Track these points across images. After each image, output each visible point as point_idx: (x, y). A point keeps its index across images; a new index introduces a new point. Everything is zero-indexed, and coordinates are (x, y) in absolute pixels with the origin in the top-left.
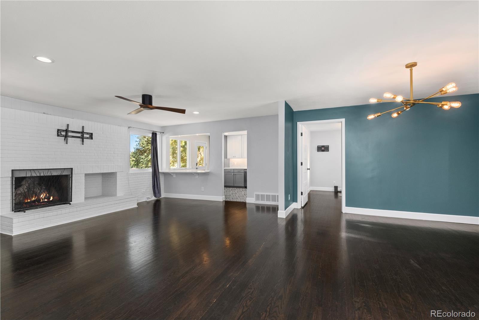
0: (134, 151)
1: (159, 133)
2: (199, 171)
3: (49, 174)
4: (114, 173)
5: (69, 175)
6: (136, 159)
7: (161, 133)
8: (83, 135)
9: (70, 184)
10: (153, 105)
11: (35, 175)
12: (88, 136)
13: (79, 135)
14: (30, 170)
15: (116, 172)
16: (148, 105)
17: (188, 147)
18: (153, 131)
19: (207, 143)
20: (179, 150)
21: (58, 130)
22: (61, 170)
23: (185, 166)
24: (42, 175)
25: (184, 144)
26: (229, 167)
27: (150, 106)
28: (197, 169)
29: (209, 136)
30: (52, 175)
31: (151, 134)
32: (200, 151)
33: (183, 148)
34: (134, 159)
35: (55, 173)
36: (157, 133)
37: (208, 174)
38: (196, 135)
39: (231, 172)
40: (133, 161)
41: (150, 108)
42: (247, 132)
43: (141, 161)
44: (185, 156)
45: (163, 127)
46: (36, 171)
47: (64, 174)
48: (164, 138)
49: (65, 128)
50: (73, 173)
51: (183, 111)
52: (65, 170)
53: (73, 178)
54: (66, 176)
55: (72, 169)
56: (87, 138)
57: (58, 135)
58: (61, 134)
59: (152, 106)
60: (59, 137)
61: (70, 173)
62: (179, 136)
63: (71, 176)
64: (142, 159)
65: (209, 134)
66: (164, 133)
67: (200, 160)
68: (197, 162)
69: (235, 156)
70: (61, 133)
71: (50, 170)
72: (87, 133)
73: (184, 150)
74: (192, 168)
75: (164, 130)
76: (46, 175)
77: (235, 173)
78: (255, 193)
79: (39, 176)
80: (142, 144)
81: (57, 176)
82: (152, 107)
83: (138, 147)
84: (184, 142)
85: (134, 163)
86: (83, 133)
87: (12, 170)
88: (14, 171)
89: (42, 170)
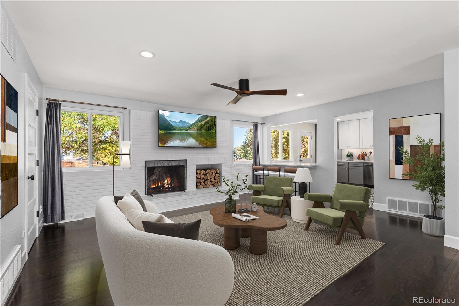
0: (243, 144)
1: (259, 124)
2: (303, 165)
3: (170, 165)
4: (219, 164)
5: (185, 166)
6: (245, 151)
7: (262, 124)
9: (185, 173)
10: (250, 90)
11: (160, 166)
14: (157, 161)
15: (222, 164)
16: (245, 91)
17: (290, 138)
18: (254, 123)
19: (312, 133)
20: (281, 141)
22: (179, 161)
23: (287, 158)
25: (286, 135)
26: (341, 159)
27: (247, 91)
28: (300, 161)
29: (316, 125)
30: (172, 165)
31: (253, 126)
32: (304, 142)
33: (285, 139)
34: (243, 151)
35: (174, 164)
36: (258, 124)
37: (316, 168)
38: (300, 123)
39: (344, 165)
40: (242, 152)
41: (247, 94)
42: (373, 112)
43: (248, 152)
44: (288, 147)
45: (264, 118)
46: (161, 162)
47: (181, 165)
48: (265, 128)
50: (187, 164)
51: (283, 93)
53: (187, 168)
54: (183, 166)
55: (186, 160)
59: (248, 91)
61: (185, 164)
62: (281, 126)
63: (185, 167)
64: (250, 151)
65: (315, 121)
66: (264, 124)
67: (304, 152)
68: (301, 154)
69: (350, 147)
71: (170, 161)
73: (286, 142)
74: (295, 160)
75: (265, 121)
76: (168, 165)
77: (350, 167)
78: (388, 198)
79: (163, 166)
80: (249, 137)
81: (176, 166)
82: (248, 93)
83: (246, 141)
84: (286, 133)
85: (243, 155)
87: (145, 161)
88: (146, 162)
89: (165, 161)
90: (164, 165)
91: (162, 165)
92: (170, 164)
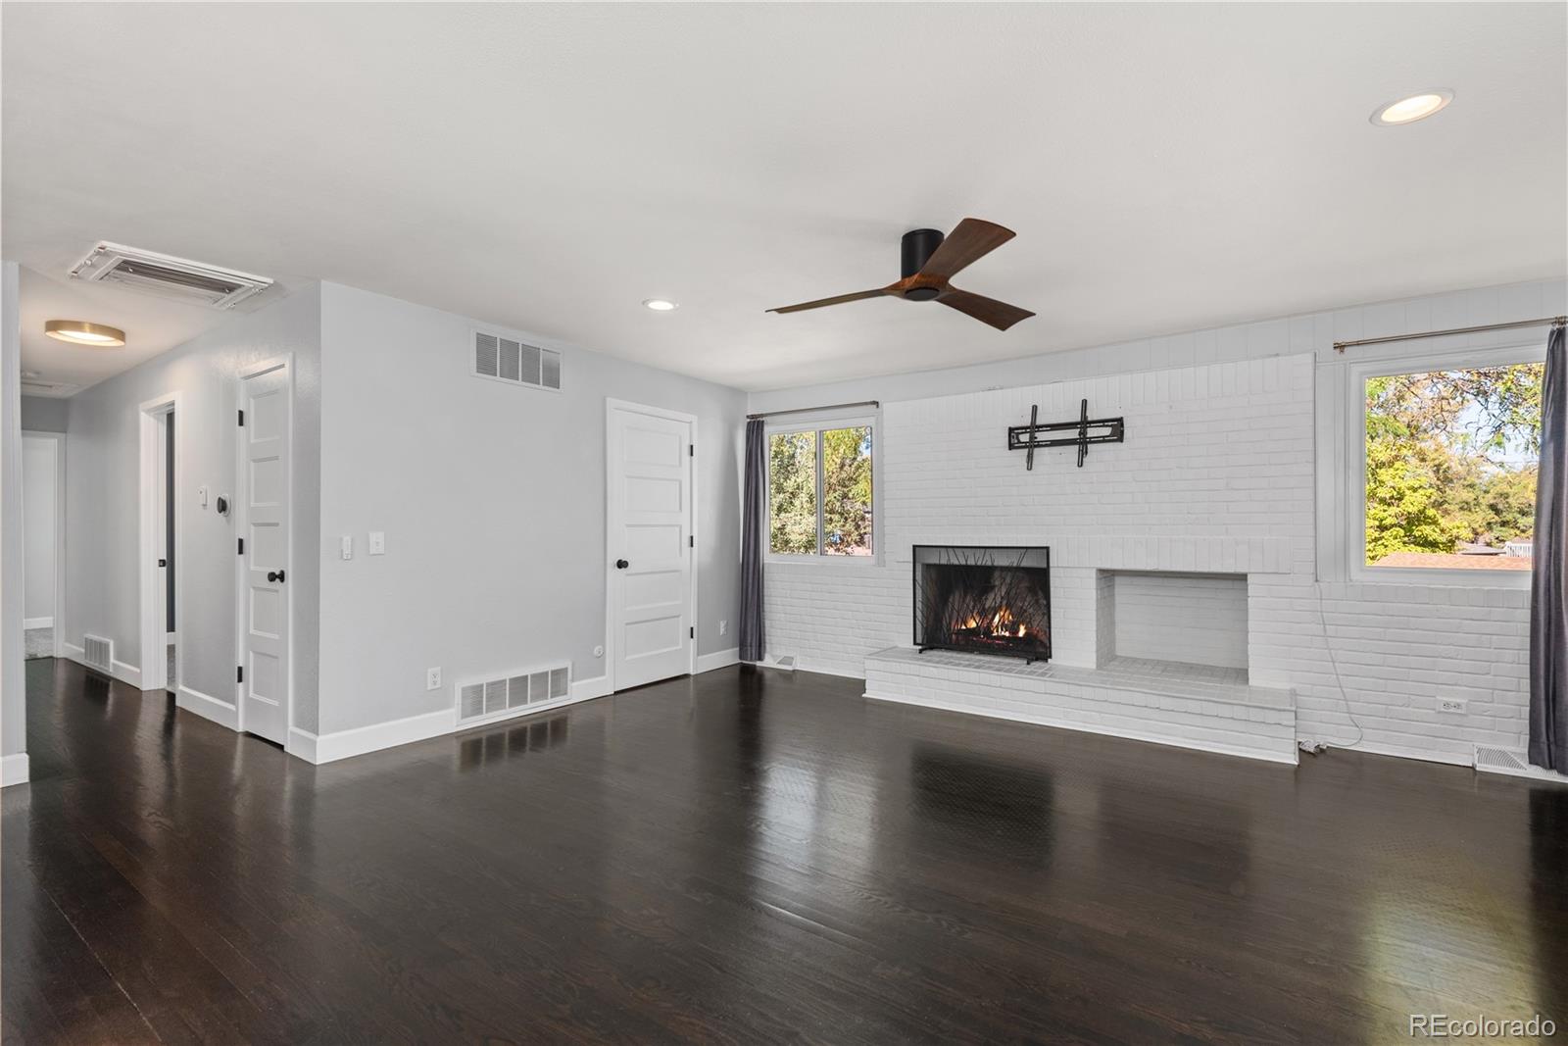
3: (987, 561)
5: (1042, 569)
8: (1083, 433)
11: (956, 563)
12: (1106, 431)
13: (1073, 434)
15: (1249, 577)
21: (1011, 430)
22: (1020, 551)
24: (971, 562)
49: (1027, 422)
52: (1029, 550)
54: (1036, 570)
55: (1049, 548)
56: (1104, 440)
57: (1011, 447)
58: (1019, 442)
60: (1014, 451)
61: (1044, 563)
63: (1045, 572)
70: (1018, 438)
72: (1103, 422)
76: (979, 563)
86: (1084, 423)
87: (914, 547)
88: (917, 549)
89: (974, 550)
90: (969, 563)
91: (964, 563)
92: (987, 557)
